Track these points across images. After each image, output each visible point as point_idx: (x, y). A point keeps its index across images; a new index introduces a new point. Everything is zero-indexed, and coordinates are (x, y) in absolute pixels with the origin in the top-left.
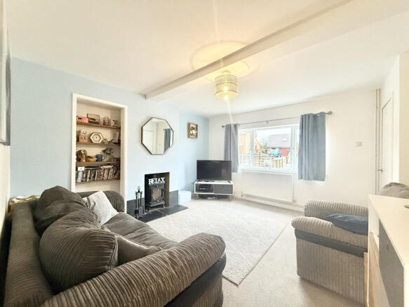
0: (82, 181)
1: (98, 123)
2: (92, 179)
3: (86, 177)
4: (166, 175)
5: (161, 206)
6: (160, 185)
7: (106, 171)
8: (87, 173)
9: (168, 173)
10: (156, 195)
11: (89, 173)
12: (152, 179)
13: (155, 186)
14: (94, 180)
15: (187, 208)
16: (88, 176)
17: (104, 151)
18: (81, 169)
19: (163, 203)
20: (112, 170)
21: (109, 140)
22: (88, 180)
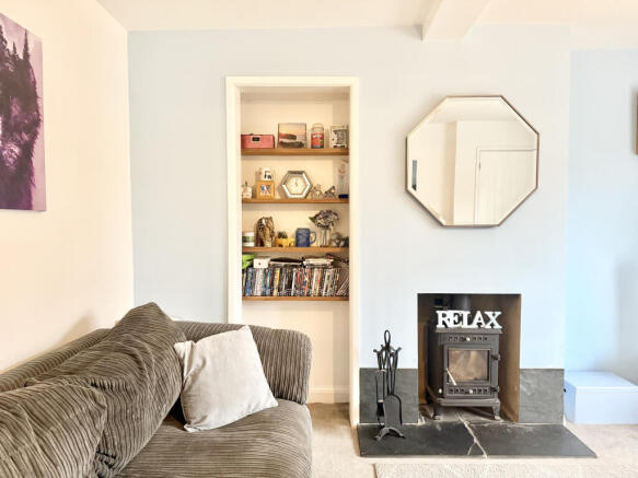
0: (264, 294)
1: (301, 145)
2: (284, 291)
3: (272, 284)
4: (507, 304)
5: (486, 411)
6: (480, 336)
7: (316, 274)
8: (273, 274)
9: (517, 297)
10: (463, 369)
11: (277, 276)
12: (450, 313)
13: (460, 338)
14: (289, 294)
15: (591, 454)
16: (276, 283)
17: (313, 219)
18: (261, 264)
19: (495, 402)
20: (330, 272)
21: (325, 188)
22: (275, 292)
